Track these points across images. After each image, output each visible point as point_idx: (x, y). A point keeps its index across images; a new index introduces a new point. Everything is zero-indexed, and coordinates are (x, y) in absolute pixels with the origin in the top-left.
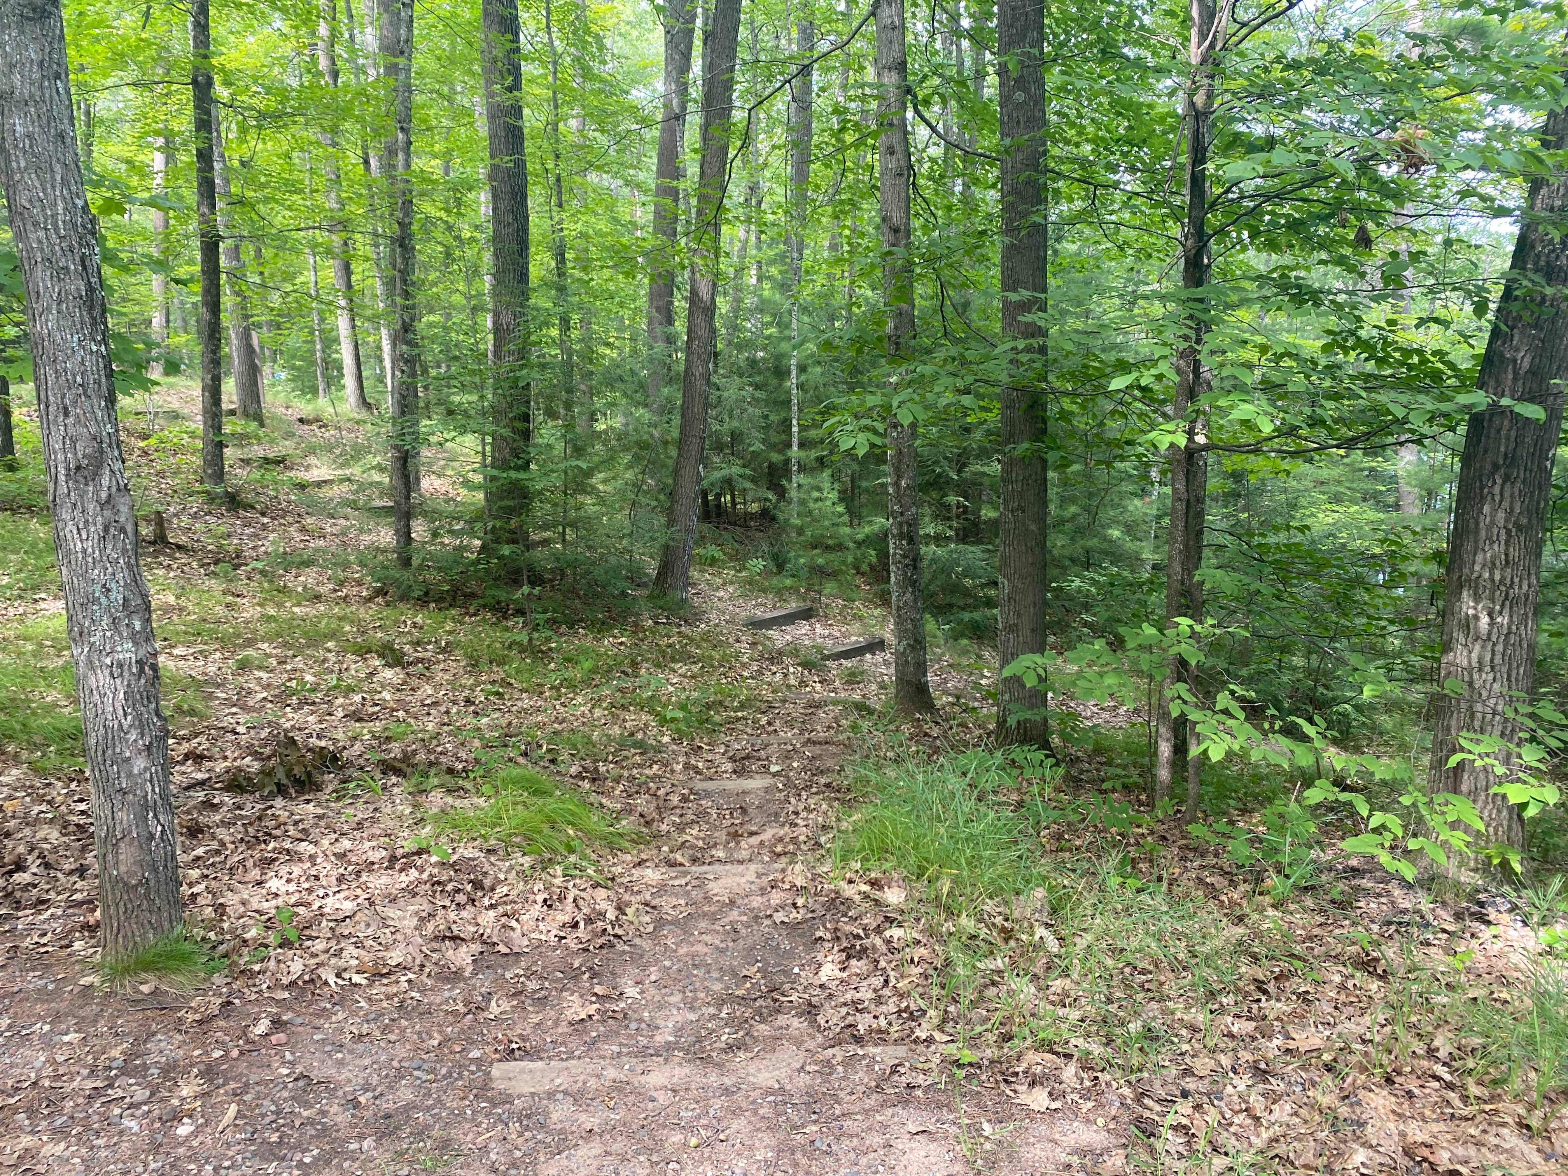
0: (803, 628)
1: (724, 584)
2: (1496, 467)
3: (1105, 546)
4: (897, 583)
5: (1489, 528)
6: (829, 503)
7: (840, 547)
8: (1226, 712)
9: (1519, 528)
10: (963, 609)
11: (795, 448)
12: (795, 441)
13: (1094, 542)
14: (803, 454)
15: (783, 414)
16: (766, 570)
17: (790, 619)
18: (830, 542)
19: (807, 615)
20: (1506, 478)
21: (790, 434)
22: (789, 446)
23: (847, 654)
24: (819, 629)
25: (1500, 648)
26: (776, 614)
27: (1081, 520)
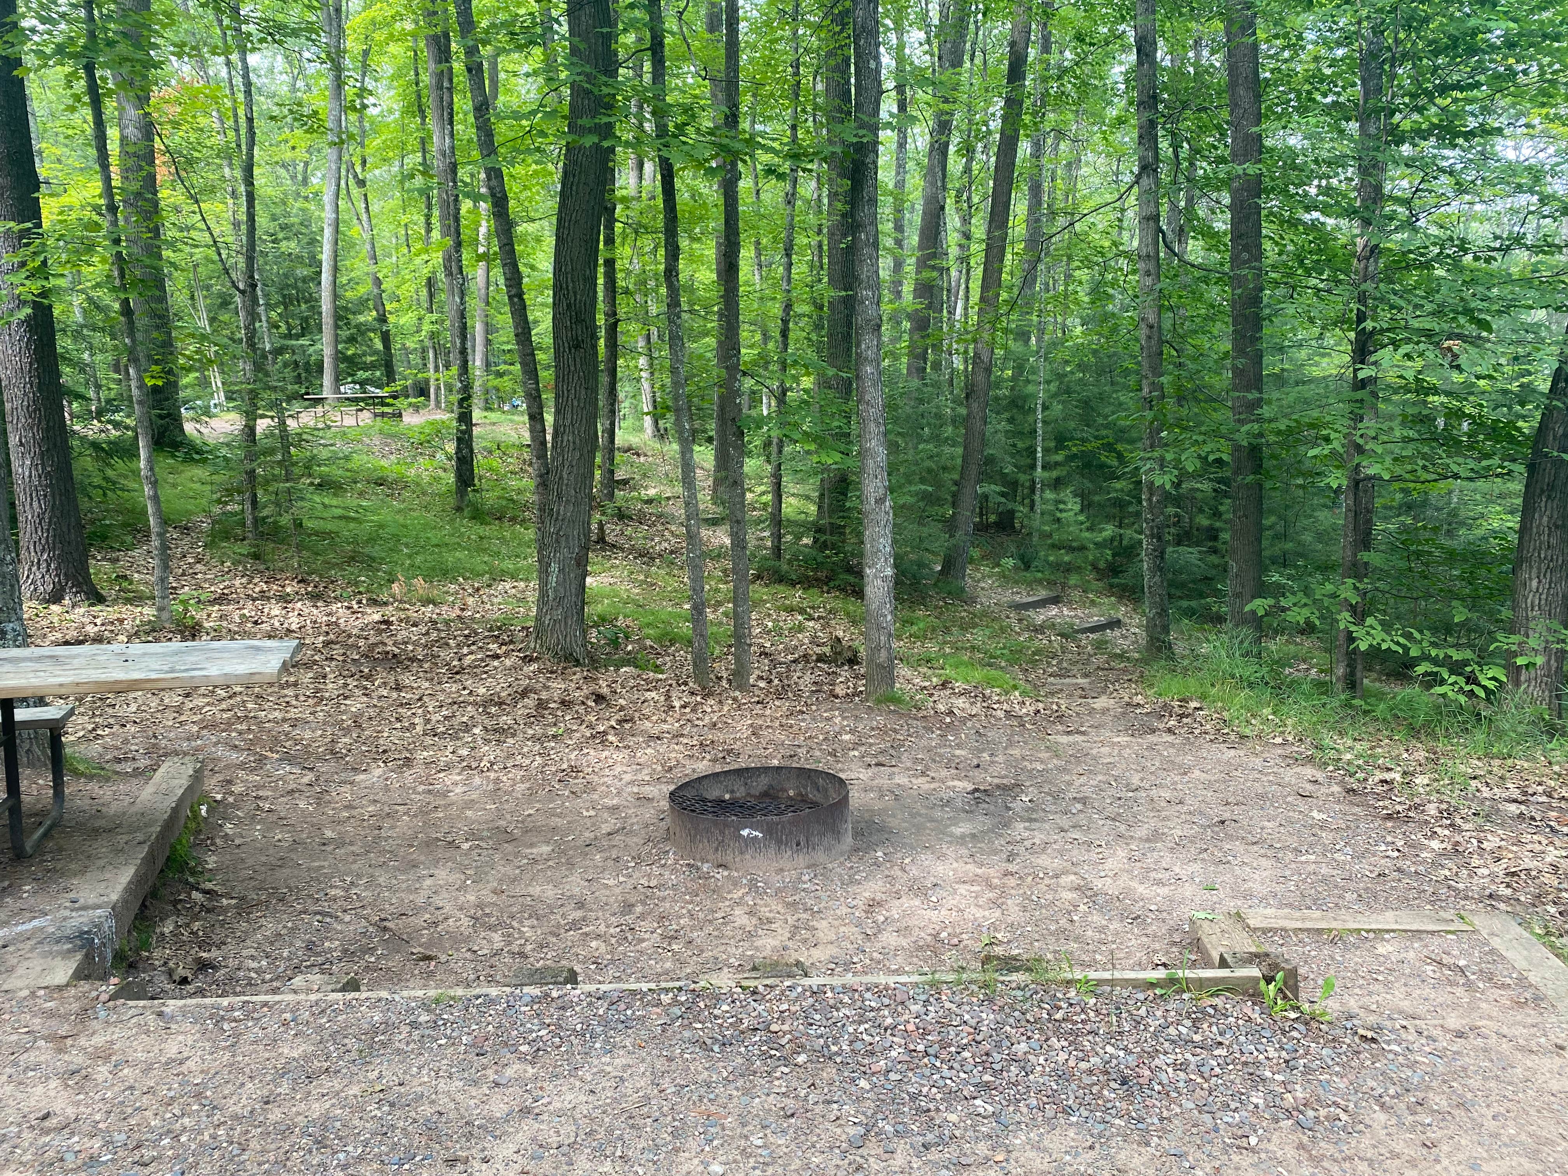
0: (1053, 611)
1: (984, 577)
2: (1543, 491)
3: (1300, 549)
4: (1149, 569)
5: (1538, 527)
6: (1072, 513)
7: (1083, 548)
8: (1371, 627)
9: (1557, 527)
10: (1181, 598)
11: (1039, 470)
12: (1039, 464)
13: (1289, 545)
14: (1046, 474)
15: (1028, 443)
16: (1016, 568)
17: (1042, 603)
18: (1074, 544)
19: (1055, 600)
20: (1549, 497)
21: (1035, 459)
22: (1033, 467)
23: (1093, 630)
24: (1066, 612)
25: (1544, 597)
26: (1030, 599)
27: (1278, 527)
